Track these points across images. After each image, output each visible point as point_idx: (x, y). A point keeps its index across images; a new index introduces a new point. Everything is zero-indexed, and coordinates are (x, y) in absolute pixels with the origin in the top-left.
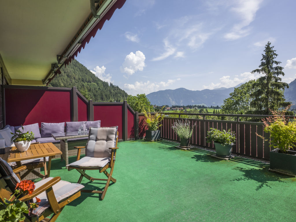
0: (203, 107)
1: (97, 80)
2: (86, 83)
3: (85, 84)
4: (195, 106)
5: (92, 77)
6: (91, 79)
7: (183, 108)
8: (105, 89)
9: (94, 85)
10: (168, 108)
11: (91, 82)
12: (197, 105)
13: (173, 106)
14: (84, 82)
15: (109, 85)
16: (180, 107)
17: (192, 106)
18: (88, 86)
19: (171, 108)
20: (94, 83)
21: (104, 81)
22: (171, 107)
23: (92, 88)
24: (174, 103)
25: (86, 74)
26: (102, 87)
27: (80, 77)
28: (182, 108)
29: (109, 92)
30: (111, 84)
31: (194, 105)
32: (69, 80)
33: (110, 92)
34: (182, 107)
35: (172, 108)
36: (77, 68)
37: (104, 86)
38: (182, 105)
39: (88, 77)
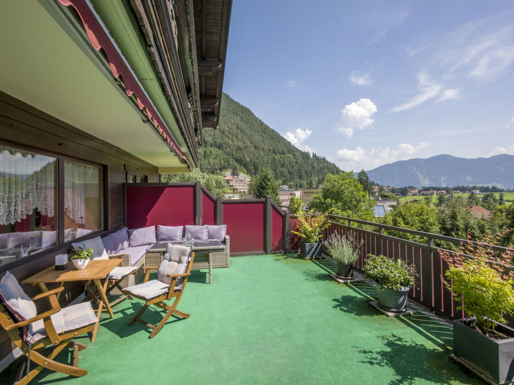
0: (495, 189)
1: (294, 149)
2: (278, 155)
3: (277, 157)
4: (475, 188)
5: (286, 147)
6: (285, 150)
7: (447, 191)
8: (305, 162)
9: (290, 157)
10: (414, 191)
11: (285, 154)
12: (479, 186)
13: (424, 187)
14: (276, 155)
15: (311, 156)
16: (439, 189)
17: (467, 188)
18: (281, 160)
19: (420, 192)
20: (289, 155)
21: (303, 151)
22: (421, 189)
23: (287, 162)
24: (427, 183)
25: (279, 142)
26: (301, 159)
27: (271, 148)
28: (444, 192)
29: (310, 166)
30: (314, 155)
31: (471, 186)
32: (256, 153)
33: (312, 166)
34: (443, 189)
35: (423, 190)
36: (266, 135)
37: (304, 158)
38: (444, 186)
39: (281, 147)
